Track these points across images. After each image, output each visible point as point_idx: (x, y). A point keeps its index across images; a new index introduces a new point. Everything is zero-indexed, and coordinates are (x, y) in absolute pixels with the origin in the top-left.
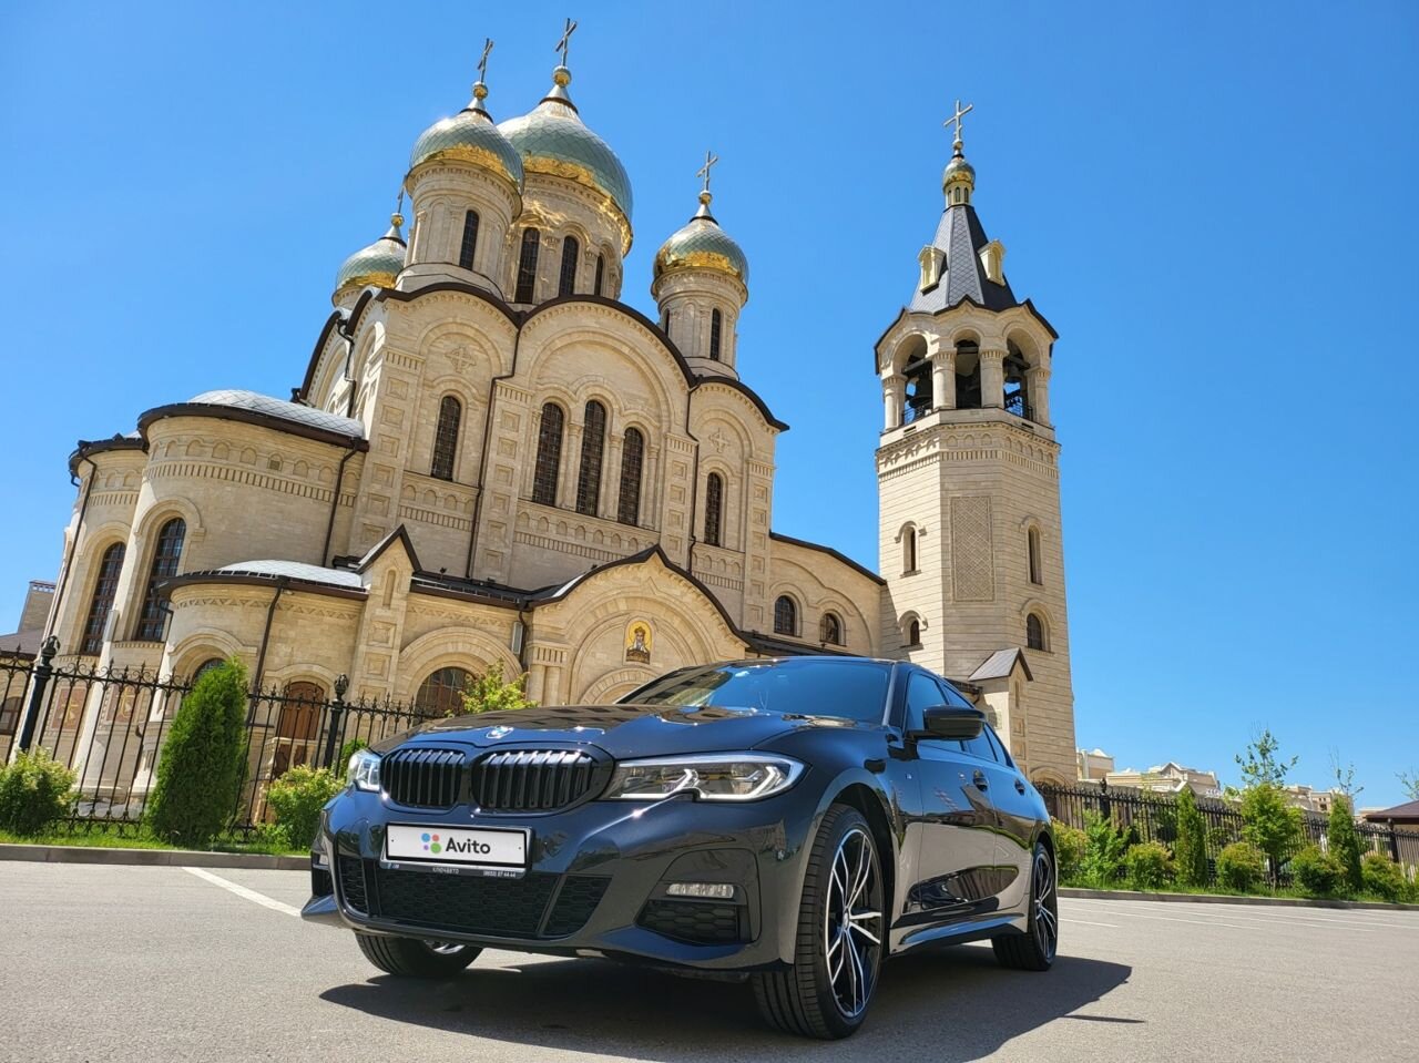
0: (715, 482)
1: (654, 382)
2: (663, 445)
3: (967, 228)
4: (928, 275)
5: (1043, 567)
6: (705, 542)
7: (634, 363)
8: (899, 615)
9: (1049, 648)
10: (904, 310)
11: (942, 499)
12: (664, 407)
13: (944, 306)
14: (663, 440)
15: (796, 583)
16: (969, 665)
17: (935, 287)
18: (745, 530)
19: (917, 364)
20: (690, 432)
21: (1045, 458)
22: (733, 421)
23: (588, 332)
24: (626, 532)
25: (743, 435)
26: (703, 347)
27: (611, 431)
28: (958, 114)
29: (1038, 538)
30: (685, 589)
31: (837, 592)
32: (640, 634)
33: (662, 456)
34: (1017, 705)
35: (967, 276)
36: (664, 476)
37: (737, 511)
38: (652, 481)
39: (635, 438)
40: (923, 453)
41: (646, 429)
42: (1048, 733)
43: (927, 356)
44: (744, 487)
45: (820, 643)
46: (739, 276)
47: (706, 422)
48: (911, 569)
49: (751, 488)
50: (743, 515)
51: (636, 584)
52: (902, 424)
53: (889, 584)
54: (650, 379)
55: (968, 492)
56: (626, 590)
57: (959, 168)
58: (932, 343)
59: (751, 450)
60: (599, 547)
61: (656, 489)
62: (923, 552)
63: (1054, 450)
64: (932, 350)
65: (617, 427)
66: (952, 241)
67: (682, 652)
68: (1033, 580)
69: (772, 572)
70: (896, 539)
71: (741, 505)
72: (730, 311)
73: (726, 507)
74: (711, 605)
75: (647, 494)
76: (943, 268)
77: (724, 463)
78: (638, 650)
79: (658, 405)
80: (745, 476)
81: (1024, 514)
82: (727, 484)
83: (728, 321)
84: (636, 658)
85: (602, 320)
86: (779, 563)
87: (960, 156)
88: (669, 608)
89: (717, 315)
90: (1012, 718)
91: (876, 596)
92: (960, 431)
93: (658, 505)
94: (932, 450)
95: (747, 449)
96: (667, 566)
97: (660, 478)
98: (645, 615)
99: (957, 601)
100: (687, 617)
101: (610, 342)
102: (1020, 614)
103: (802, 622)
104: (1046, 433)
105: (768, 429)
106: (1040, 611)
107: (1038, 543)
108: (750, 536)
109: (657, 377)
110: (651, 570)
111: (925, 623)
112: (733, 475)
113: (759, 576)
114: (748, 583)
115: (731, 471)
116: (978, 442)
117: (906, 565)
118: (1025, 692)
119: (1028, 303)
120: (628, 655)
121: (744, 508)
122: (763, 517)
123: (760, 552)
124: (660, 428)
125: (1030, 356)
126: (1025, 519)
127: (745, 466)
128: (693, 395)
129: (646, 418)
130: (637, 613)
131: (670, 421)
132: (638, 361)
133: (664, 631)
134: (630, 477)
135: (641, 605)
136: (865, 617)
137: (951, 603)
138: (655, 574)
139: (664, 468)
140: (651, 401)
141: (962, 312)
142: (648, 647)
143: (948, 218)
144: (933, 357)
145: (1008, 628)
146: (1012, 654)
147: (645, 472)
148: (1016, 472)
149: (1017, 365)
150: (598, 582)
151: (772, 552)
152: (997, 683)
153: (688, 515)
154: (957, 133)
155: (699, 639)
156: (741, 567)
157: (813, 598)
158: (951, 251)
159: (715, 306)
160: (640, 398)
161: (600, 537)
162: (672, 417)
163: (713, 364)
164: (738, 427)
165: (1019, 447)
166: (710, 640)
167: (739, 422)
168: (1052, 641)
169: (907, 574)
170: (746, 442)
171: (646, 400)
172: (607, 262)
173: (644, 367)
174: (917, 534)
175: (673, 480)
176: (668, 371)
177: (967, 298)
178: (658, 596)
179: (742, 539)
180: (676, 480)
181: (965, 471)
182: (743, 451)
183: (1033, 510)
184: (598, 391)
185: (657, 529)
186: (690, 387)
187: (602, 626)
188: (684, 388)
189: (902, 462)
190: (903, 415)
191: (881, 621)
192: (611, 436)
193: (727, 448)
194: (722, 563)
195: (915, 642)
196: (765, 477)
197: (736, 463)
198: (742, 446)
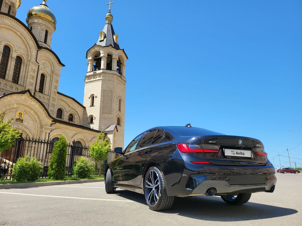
0: (43, 76)
1: (27, 45)
2: (28, 63)
3: (111, 29)
4: (101, 38)
5: (122, 108)
6: (39, 92)
7: (21, 38)
8: (88, 116)
9: (121, 125)
10: (95, 44)
11: (101, 89)
12: (29, 52)
13: (105, 46)
14: (28, 62)
15: (63, 106)
16: (105, 128)
17: (103, 41)
18: (51, 90)
19: (97, 58)
20: (37, 61)
21: (124, 84)
22: (49, 61)
23: (7, 25)
24: (15, 85)
25: (52, 65)
26: (42, 39)
27: (12, 56)
28: (110, 3)
29: (121, 101)
30: (36, 103)
31: (74, 109)
32: (20, 114)
33: (28, 66)
34: (114, 137)
35: (111, 40)
36: (28, 71)
37: (49, 85)
38: (24, 73)
39: (19, 60)
40: (98, 79)
41: (23, 57)
42: (119, 143)
43: (100, 56)
44: (51, 79)
45: (69, 121)
46: (54, 23)
47: (42, 60)
48: (92, 105)
49: (53, 79)
50: (50, 86)
51: (21, 100)
52: (92, 71)
53: (86, 108)
54: (26, 44)
55: (107, 89)
56: (17, 101)
57: (110, 15)
58: (102, 53)
59: (54, 70)
60: (6, 89)
61: (25, 75)
62: (95, 101)
63: (125, 83)
64: (102, 55)
65: (14, 55)
66: (107, 31)
67: (33, 120)
68: (119, 110)
69: (57, 102)
70: (89, 98)
71: (50, 84)
72: (51, 32)
73: (46, 83)
74: (43, 108)
75: (22, 76)
76: (105, 37)
77: (46, 71)
78: (19, 119)
79: (28, 51)
80: (52, 76)
81: (119, 96)
82: (46, 77)
83: (50, 34)
84: (18, 121)
85: (12, 23)
86: (59, 100)
87: (110, 12)
88: (30, 108)
89: (47, 32)
90: (113, 140)
91: (83, 111)
92: (107, 75)
93: (25, 79)
94: (100, 78)
95: (53, 69)
96: (31, 96)
97: (27, 72)
98: (23, 109)
99: (103, 113)
100: (36, 111)
101: (14, 30)
102: (116, 117)
103: (64, 115)
104: (124, 79)
105: (59, 65)
106: (120, 117)
107: (121, 102)
108: (52, 92)
109: (28, 44)
110: (25, 96)
111: (95, 118)
112: (48, 75)
113: (53, 103)
114: (50, 104)
115: (48, 74)
116: (111, 78)
117: (91, 104)
118: (116, 134)
119: (123, 50)
120: (16, 120)
121: (51, 84)
122: (56, 87)
123: (54, 96)
124: (28, 58)
125: (122, 62)
126: (119, 97)
127: (52, 73)
128: (39, 51)
129: (23, 54)
130: (20, 108)
131: (31, 57)
132: (23, 38)
133: (28, 114)
134: (17, 70)
135: (22, 106)
136: (80, 116)
137: (102, 113)
138: (27, 98)
139: (28, 70)
140: (26, 50)
141: (109, 48)
142: (23, 118)
143: (106, 26)
144: (102, 56)
145: (114, 120)
146: (115, 126)
147: (22, 69)
148: (118, 86)
149: (119, 63)
150: (8, 98)
151: (58, 97)
152: (110, 132)
153: (34, 84)
154: (109, 7)
155: (39, 117)
156: (49, 100)
157: (67, 110)
158: (107, 34)
159: (46, 29)
160: (22, 48)
161: (6, 86)
162: (32, 56)
163: (45, 44)
164: (51, 63)
165: (119, 81)
166: (42, 118)
167: (51, 61)
168: (122, 124)
169: (91, 106)
170: (53, 67)
171: (24, 49)
172: (12, 8)
173: (24, 40)
174: (95, 97)
175: (31, 73)
176: (32, 43)
177: (111, 45)
178: (27, 104)
179: (50, 92)
180: (32, 73)
181: (107, 84)
182: (52, 69)
183: (120, 95)
184: (8, 43)
185: (24, 86)
186: (38, 49)
187: (8, 111)
188: (36, 49)
189: (92, 80)
190: (93, 69)
191: (83, 117)
192: (12, 57)
193: (47, 68)
194: (43, 98)
195: (92, 122)
196: (57, 77)
197: (50, 72)
198: (52, 68)
